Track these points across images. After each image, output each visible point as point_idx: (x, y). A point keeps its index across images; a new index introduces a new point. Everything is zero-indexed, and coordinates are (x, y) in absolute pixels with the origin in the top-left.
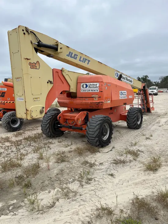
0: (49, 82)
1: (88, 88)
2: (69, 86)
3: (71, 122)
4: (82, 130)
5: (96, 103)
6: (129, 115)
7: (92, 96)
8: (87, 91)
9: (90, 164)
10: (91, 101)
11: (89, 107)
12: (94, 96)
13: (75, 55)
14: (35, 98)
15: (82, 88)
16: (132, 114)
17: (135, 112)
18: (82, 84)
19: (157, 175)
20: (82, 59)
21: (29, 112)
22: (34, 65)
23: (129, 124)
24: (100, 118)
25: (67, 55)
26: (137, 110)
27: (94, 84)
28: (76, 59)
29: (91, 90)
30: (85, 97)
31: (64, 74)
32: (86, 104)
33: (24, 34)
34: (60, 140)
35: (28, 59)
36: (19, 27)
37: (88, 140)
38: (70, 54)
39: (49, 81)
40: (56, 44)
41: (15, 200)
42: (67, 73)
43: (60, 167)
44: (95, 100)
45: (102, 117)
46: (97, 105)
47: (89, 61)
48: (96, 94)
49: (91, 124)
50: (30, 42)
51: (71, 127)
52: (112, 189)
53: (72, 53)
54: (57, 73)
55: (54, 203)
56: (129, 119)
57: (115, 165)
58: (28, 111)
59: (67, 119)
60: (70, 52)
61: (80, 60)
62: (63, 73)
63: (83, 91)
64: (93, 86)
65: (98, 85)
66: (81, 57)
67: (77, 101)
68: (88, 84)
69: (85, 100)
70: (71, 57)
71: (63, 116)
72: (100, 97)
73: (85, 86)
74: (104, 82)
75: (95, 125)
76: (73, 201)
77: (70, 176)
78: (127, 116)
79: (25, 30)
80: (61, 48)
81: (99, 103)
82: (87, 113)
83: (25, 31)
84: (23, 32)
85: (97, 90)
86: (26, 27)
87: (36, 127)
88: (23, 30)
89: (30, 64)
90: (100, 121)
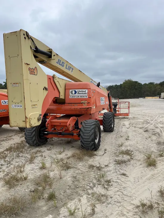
0: (45, 89)
1: (77, 94)
2: (59, 93)
3: (59, 128)
4: (73, 135)
5: (86, 108)
6: (105, 119)
7: (82, 102)
8: (76, 98)
9: (96, 167)
10: (81, 107)
11: (78, 113)
12: (83, 102)
13: (63, 63)
14: (34, 105)
15: (71, 94)
16: (108, 118)
17: (110, 117)
18: (71, 91)
19: (159, 169)
20: (67, 67)
21: (28, 120)
22: (32, 70)
23: (105, 127)
24: (93, 122)
25: (57, 62)
26: (111, 115)
27: (83, 90)
28: (63, 66)
29: (80, 96)
30: (75, 103)
31: (55, 81)
32: (75, 110)
33: (25, 38)
34: (49, 148)
35: (28, 64)
36: (21, 30)
37: (83, 145)
38: (59, 62)
39: (45, 87)
40: (49, 51)
41: (50, 215)
42: (58, 80)
43: (70, 174)
44: (84, 105)
45: (94, 122)
46: (86, 110)
47: (73, 69)
48: (85, 100)
49: (85, 129)
50: (30, 47)
51: (60, 134)
52: (134, 187)
53: (60, 61)
54: (50, 80)
55: (93, 210)
56: (105, 123)
57: (118, 165)
58: (27, 118)
59: (55, 126)
60: (59, 60)
61: (66, 68)
62: (54, 79)
63: (72, 97)
64: (82, 93)
65: (87, 92)
66: (67, 65)
67: (66, 107)
68: (77, 90)
69: (74, 106)
70: (60, 64)
71: (51, 122)
72: (89, 103)
73: (74, 92)
74: (91, 88)
75: (90, 129)
76: (108, 204)
77: (86, 181)
78: (103, 120)
79: (25, 34)
80: (54, 55)
81: (88, 108)
82: (78, 119)
83: (25, 36)
84: (24, 36)
85: (86, 96)
86: (26, 32)
87: (10, 137)
88: (24, 35)
89: (29, 69)
90: (95, 126)
